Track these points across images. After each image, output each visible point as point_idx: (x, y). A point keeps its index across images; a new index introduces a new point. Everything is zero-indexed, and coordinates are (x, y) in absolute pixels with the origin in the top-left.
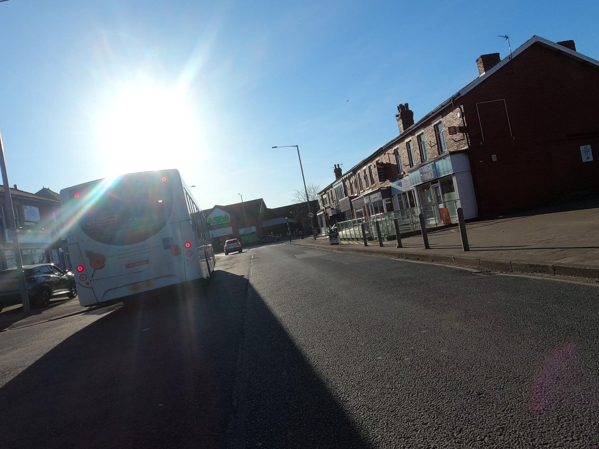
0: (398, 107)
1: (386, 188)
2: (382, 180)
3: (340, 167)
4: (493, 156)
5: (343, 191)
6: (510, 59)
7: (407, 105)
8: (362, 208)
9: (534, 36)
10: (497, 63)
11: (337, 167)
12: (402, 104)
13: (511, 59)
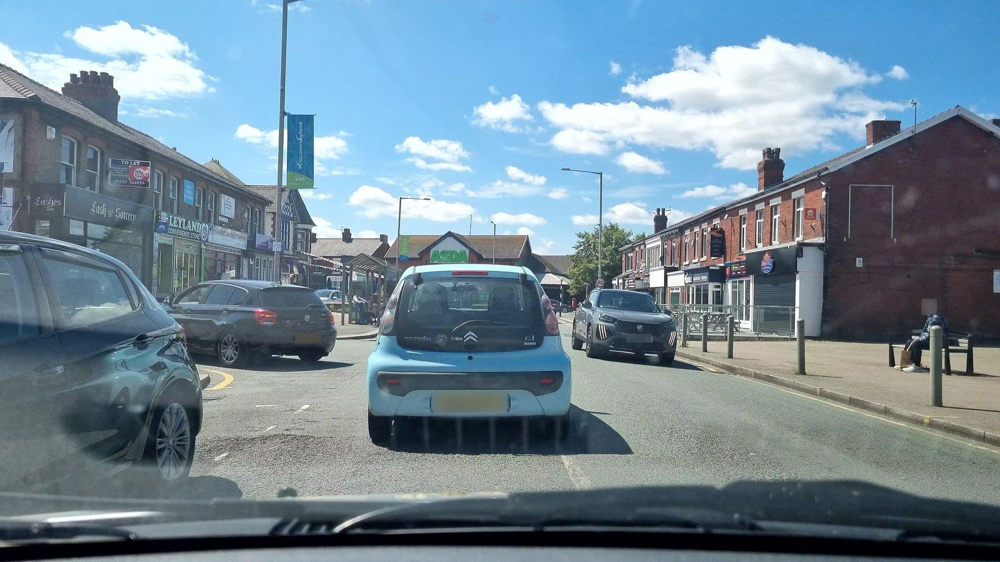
0: (764, 151)
1: (718, 268)
2: (717, 254)
3: (666, 215)
4: (858, 259)
5: (659, 255)
6: (912, 133)
7: (778, 150)
8: (680, 289)
9: (958, 106)
10: (894, 134)
11: (661, 214)
12: (770, 149)
13: (914, 134)
